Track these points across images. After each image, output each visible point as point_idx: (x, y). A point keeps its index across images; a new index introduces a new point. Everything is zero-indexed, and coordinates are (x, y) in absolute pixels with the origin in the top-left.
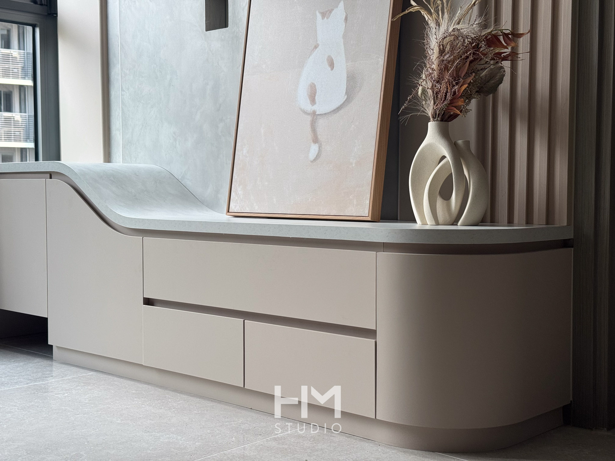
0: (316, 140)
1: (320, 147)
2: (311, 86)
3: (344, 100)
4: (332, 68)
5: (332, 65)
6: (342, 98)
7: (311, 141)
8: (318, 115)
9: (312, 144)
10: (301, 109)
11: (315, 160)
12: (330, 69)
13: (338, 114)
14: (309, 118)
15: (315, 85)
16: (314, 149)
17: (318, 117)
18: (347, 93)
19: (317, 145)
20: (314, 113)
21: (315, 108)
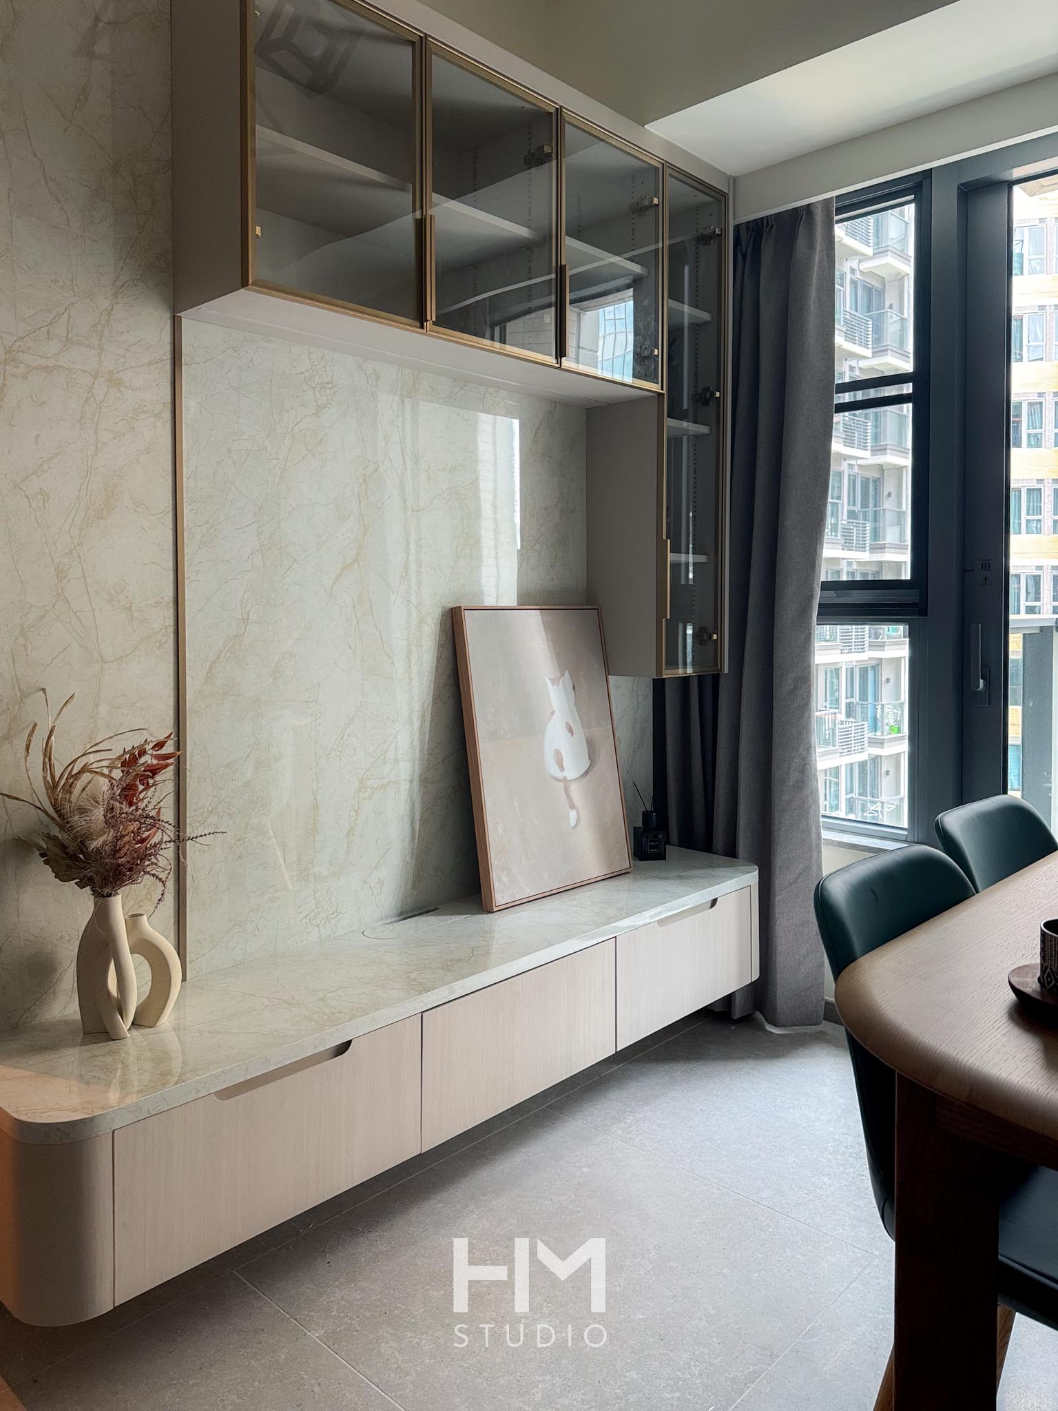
0: (572, 806)
2: (557, 753)
4: (572, 735)
5: (571, 731)
6: (586, 764)
8: (570, 780)
9: (570, 810)
10: (551, 776)
11: (576, 825)
12: (570, 735)
14: (561, 785)
15: (560, 752)
16: (573, 814)
18: (590, 758)
20: (565, 780)
21: (564, 774)
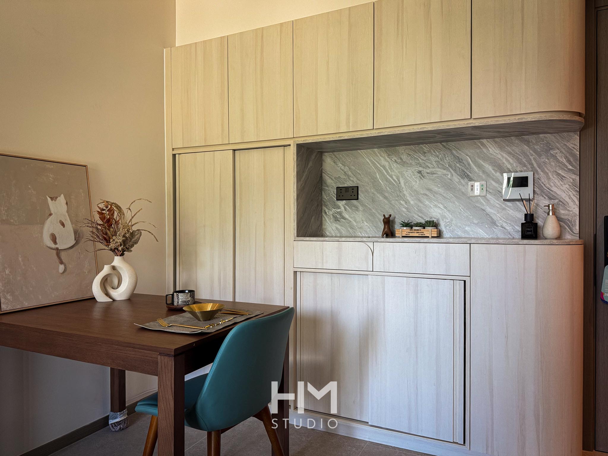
1: (65, 266)
3: (75, 243)
7: (59, 263)
13: (72, 250)
17: (61, 251)
19: (63, 265)
